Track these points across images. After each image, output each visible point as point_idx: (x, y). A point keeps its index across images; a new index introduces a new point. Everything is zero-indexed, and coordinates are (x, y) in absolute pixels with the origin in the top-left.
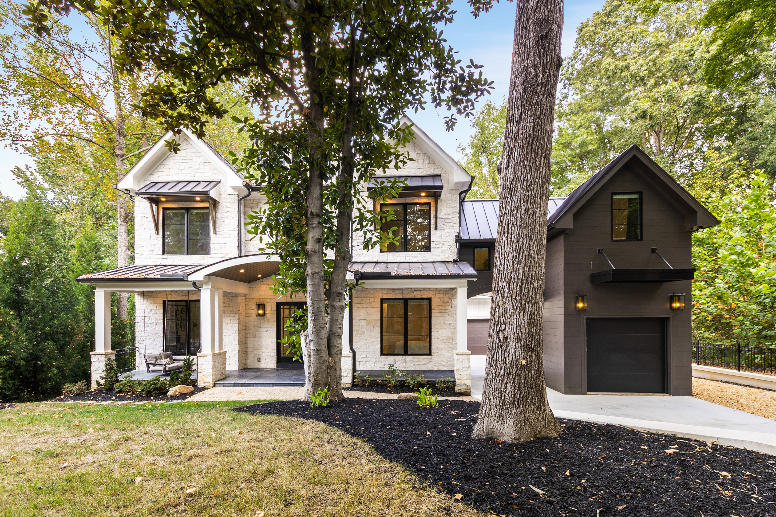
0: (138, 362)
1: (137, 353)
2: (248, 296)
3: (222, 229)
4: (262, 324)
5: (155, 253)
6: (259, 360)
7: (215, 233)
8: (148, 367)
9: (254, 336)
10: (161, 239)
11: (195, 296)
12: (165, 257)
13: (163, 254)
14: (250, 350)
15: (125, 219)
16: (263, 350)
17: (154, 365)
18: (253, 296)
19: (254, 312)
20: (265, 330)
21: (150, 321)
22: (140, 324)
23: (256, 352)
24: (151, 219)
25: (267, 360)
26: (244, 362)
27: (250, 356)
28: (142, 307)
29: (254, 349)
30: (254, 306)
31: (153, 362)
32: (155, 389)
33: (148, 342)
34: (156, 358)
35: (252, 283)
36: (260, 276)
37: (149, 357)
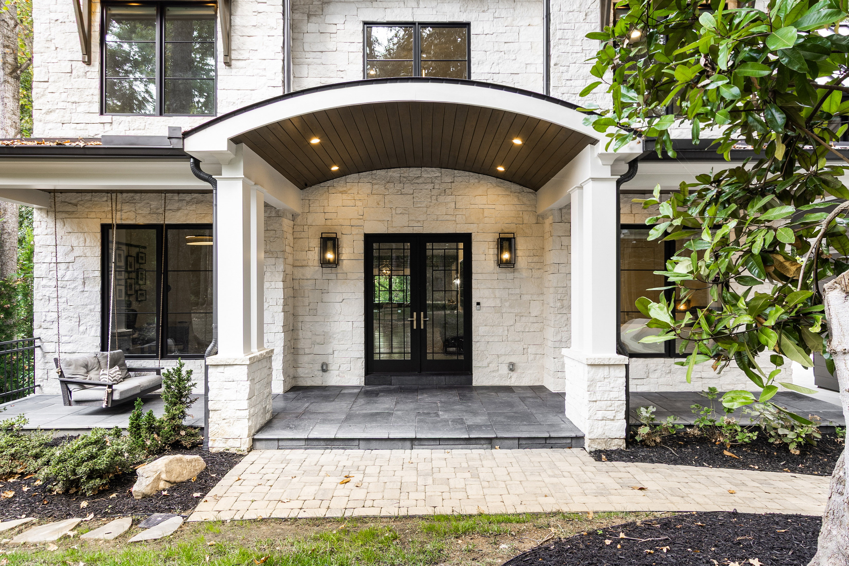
0: (39, 373)
1: (37, 351)
2: (299, 220)
3: (246, 55)
4: (331, 284)
5: (81, 108)
6: (325, 368)
7: (228, 64)
8: (67, 393)
9: (314, 312)
10: (98, 76)
11: (179, 214)
12: (107, 118)
13: (102, 114)
14: (304, 344)
15: (14, 71)
16: (335, 345)
17: (82, 385)
18: (311, 219)
19: (314, 255)
20: (339, 298)
21: (69, 273)
22: (44, 282)
23: (317, 349)
24: (74, 27)
25: (344, 367)
26: (291, 371)
27: (304, 359)
28: (50, 240)
29: (313, 344)
30: (315, 243)
31: (80, 379)
32: (92, 474)
33: (65, 325)
34: (87, 368)
35: (309, 190)
36: (335, 168)
37: (69, 364)
